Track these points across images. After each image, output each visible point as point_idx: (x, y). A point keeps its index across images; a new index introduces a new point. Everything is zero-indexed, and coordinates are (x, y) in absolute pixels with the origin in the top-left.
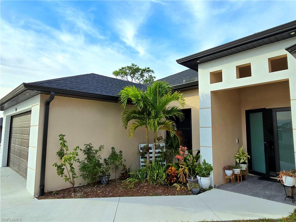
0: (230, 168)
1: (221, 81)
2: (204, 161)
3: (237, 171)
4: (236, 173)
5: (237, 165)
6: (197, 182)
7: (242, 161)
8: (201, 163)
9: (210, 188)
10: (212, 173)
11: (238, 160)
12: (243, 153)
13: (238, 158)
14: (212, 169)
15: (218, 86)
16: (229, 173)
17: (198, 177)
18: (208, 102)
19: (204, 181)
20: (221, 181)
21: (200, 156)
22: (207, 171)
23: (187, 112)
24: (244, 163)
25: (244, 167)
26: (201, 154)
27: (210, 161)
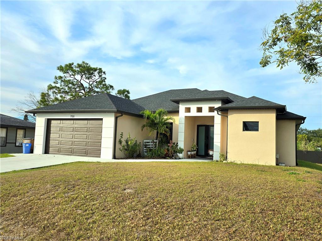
0: (189, 151)
1: (190, 112)
2: (180, 147)
3: (193, 153)
4: (192, 154)
5: (192, 151)
6: (177, 155)
7: (194, 149)
8: (178, 149)
9: (182, 158)
10: (183, 152)
11: (192, 149)
12: (195, 146)
13: (193, 148)
14: (183, 150)
15: (188, 114)
16: (189, 153)
17: (178, 154)
18: (183, 121)
19: (180, 155)
20: (186, 157)
21: (178, 145)
22: (181, 151)
23: (172, 124)
24: (195, 150)
25: (195, 152)
26: (178, 144)
27: (182, 147)
